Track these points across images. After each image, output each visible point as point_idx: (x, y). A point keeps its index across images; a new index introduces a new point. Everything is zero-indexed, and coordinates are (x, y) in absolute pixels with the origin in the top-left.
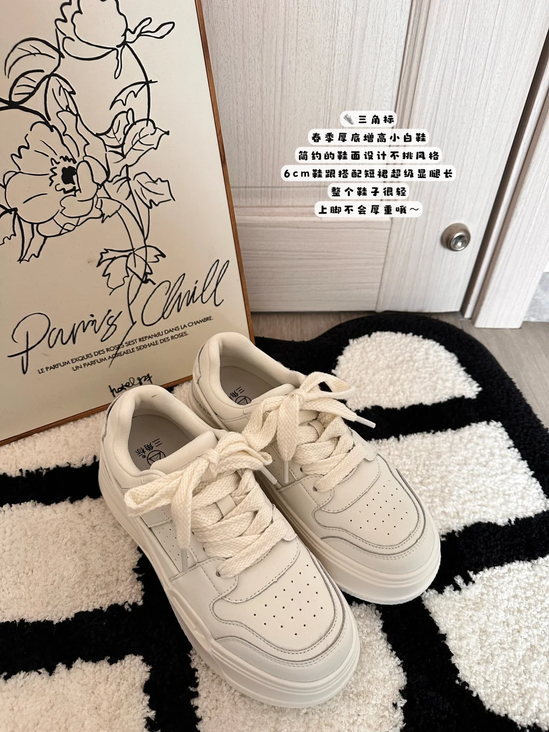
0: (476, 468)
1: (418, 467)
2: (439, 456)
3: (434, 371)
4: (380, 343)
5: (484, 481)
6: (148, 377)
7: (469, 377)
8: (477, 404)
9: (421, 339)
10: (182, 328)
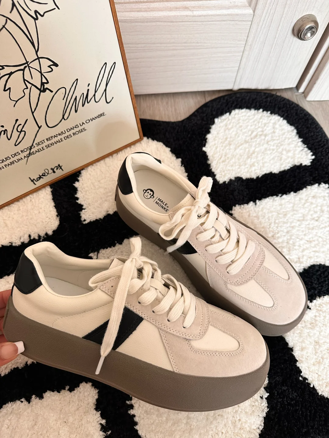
0: (311, 223)
1: (270, 225)
2: (285, 215)
3: (279, 143)
4: (239, 120)
5: (316, 233)
6: (59, 167)
7: (305, 147)
8: (311, 170)
9: (269, 115)
10: (81, 126)
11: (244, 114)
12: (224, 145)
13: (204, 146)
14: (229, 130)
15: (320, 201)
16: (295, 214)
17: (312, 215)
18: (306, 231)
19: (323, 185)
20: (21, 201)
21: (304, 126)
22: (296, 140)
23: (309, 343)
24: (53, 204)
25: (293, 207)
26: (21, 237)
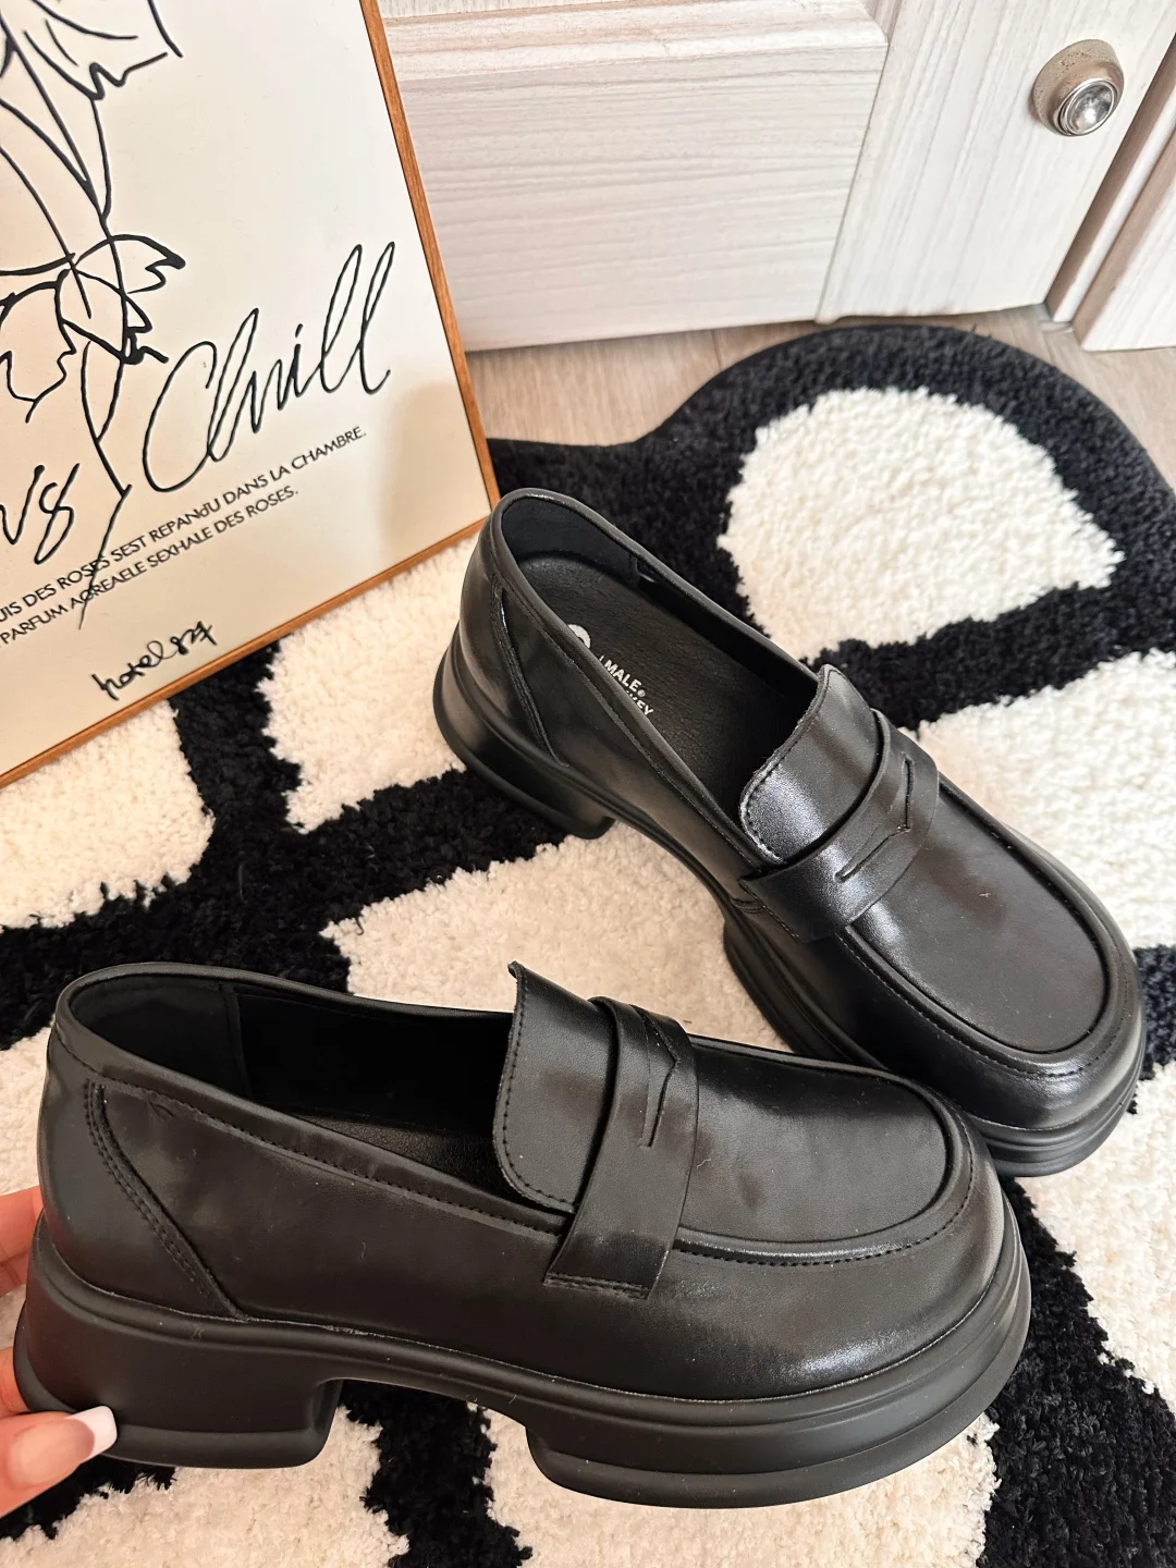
0: (1120, 797)
4: (845, 430)
6: (201, 631)
7: (1085, 522)
8: (1111, 604)
9: (954, 408)
10: (274, 479)
11: (860, 409)
12: (794, 524)
13: (724, 529)
14: (811, 467)
15: (1149, 716)
16: (1060, 767)
17: (1121, 769)
18: (1102, 828)
19: (1156, 656)
20: (65, 760)
21: (1078, 445)
22: (1055, 496)
23: (1134, 1234)
24: (183, 766)
25: (1053, 741)
26: (72, 894)
